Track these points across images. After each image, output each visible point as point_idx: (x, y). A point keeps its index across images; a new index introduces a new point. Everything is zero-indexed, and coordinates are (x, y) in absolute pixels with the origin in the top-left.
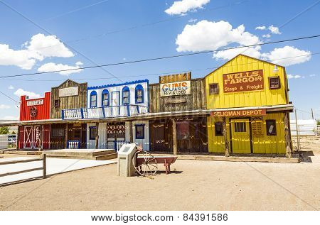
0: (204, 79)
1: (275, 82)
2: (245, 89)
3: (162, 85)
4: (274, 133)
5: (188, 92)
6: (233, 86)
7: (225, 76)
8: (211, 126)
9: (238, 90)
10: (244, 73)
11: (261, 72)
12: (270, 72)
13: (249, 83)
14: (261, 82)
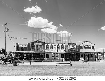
0: (79, 45)
1: (93, 47)
2: (88, 48)
3: (69, 45)
4: (93, 57)
5: (76, 47)
6: (85, 47)
7: (84, 45)
8: (80, 55)
9: (86, 48)
10: (88, 45)
11: (91, 45)
12: (93, 45)
13: (89, 47)
14: (91, 47)
